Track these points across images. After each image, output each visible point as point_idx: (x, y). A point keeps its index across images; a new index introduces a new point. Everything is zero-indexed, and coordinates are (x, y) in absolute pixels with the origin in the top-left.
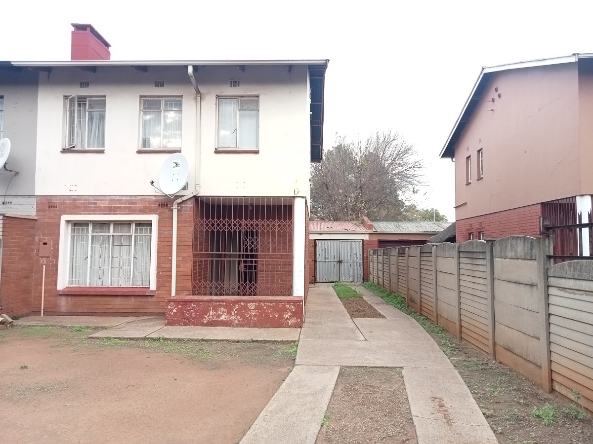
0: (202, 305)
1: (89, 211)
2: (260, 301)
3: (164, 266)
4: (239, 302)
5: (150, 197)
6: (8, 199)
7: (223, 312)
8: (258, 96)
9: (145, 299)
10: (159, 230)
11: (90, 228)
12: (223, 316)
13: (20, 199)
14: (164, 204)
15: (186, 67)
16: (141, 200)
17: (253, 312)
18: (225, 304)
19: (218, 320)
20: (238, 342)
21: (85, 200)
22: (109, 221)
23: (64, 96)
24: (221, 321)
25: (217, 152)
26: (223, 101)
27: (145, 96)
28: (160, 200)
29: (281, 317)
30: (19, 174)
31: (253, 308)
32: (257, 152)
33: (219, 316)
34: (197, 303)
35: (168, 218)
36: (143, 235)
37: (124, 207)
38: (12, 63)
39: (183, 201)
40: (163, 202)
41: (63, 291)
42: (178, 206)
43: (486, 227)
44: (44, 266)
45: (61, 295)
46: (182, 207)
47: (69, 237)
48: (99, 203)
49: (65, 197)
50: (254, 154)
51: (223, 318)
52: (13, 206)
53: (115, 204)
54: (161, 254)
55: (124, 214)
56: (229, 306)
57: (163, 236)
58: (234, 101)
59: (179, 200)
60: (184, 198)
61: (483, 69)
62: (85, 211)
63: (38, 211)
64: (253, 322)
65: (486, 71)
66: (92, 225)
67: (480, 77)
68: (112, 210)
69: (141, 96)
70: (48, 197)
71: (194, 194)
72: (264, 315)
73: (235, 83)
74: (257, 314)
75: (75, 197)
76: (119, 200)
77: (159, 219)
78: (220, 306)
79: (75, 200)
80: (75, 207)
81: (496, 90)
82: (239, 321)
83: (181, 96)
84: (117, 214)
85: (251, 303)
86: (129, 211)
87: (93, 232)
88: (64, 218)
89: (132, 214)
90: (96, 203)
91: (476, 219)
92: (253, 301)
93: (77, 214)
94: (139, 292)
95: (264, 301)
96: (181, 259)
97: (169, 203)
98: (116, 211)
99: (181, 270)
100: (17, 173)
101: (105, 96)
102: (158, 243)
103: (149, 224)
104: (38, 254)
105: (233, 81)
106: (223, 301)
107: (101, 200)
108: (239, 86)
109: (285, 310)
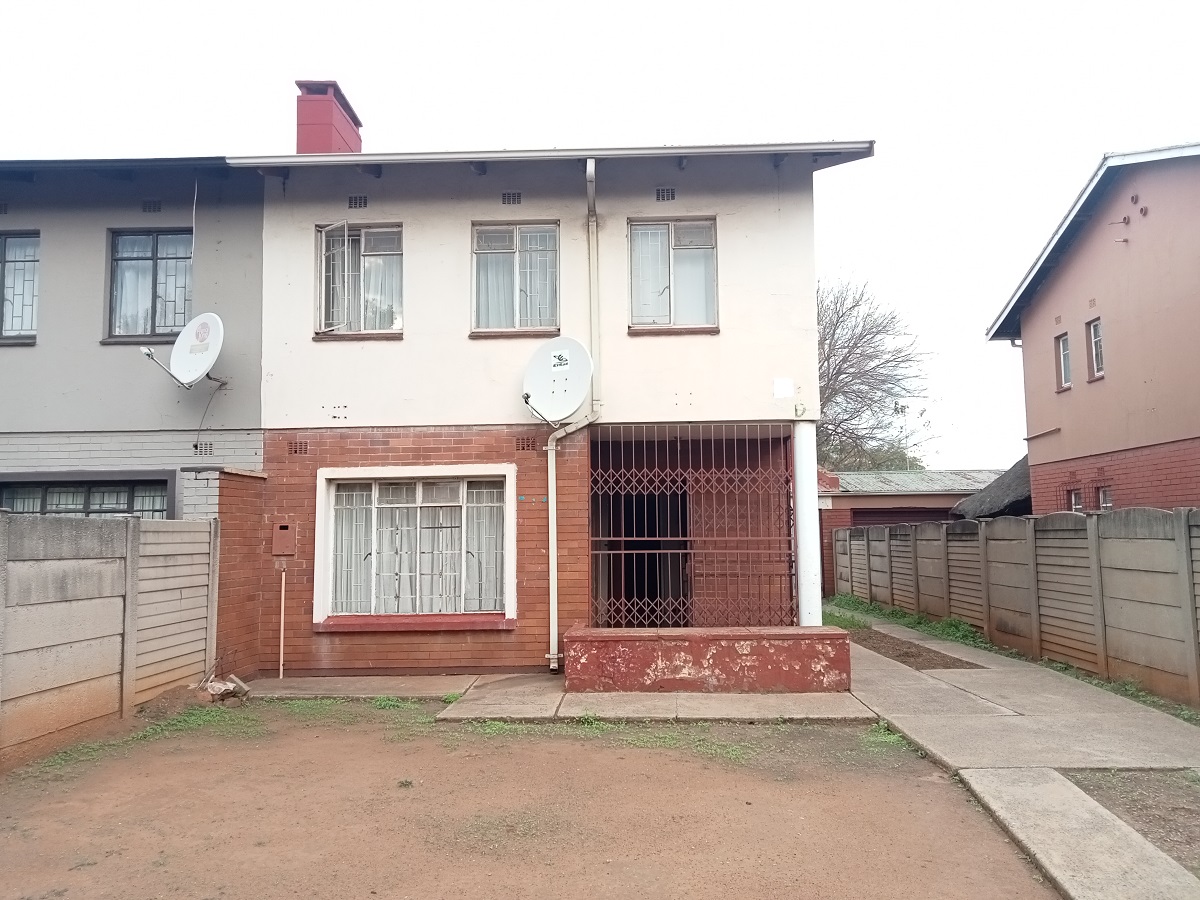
0: (639, 646)
1: (372, 458)
2: (760, 638)
3: (532, 568)
4: (716, 639)
5: (499, 427)
6: (205, 438)
7: (685, 661)
8: (713, 219)
9: (493, 638)
10: (518, 494)
11: (375, 493)
12: (685, 671)
13: (230, 436)
14: (530, 440)
15: (583, 162)
16: (479, 434)
17: (747, 660)
18: (687, 644)
19: (675, 679)
20: (751, 723)
21: (364, 436)
22: (414, 478)
23: (316, 226)
24: (681, 679)
25: (633, 333)
26: (640, 230)
27: (481, 224)
28: (520, 433)
29: (806, 670)
30: (227, 386)
31: (745, 652)
32: (715, 332)
33: (677, 669)
34: (629, 643)
35: (536, 470)
36: (484, 505)
37: (446, 450)
38: (228, 161)
39: (568, 435)
40: (525, 437)
41: (324, 625)
42: (556, 446)
43: (1116, 477)
44: (284, 574)
45: (319, 633)
46: (563, 447)
47: (333, 513)
48: (393, 443)
49: (324, 431)
50: (709, 336)
51: (685, 673)
52: (216, 452)
53: (426, 444)
54: (525, 545)
55: (446, 464)
56: (697, 649)
57: (527, 506)
58: (662, 230)
59: (560, 433)
60: (569, 429)
61: (1105, 159)
62: (366, 459)
63: (268, 460)
64: (748, 682)
65: (1112, 163)
66: (378, 487)
67: (1096, 174)
68: (421, 456)
69: (474, 224)
70: (287, 432)
71: (591, 420)
72: (770, 667)
73: (665, 194)
74: (756, 664)
75: (343, 430)
76: (434, 435)
77: (518, 472)
78: (679, 649)
79: (343, 437)
80: (344, 451)
81: (1135, 200)
82: (719, 680)
83: (557, 222)
84: (431, 464)
85: (742, 643)
86: (456, 457)
87: (380, 502)
88: (323, 473)
89: (462, 463)
90: (387, 443)
91: (1087, 461)
92: (745, 638)
93: (350, 465)
94: (483, 623)
95: (769, 638)
96: (565, 552)
97: (537, 439)
98: (429, 457)
99: (567, 575)
100: (224, 384)
101: (400, 225)
102: (518, 522)
103: (498, 483)
104: (269, 550)
105: (660, 188)
106: (683, 639)
107: (398, 436)
108: (673, 198)
109: (815, 655)
